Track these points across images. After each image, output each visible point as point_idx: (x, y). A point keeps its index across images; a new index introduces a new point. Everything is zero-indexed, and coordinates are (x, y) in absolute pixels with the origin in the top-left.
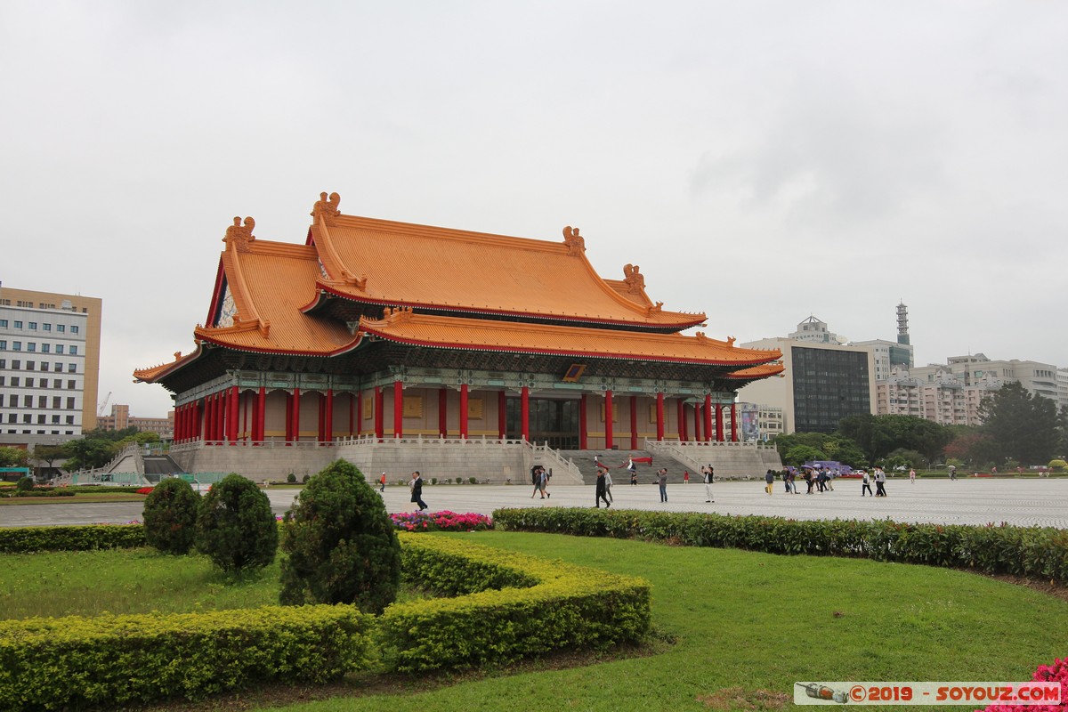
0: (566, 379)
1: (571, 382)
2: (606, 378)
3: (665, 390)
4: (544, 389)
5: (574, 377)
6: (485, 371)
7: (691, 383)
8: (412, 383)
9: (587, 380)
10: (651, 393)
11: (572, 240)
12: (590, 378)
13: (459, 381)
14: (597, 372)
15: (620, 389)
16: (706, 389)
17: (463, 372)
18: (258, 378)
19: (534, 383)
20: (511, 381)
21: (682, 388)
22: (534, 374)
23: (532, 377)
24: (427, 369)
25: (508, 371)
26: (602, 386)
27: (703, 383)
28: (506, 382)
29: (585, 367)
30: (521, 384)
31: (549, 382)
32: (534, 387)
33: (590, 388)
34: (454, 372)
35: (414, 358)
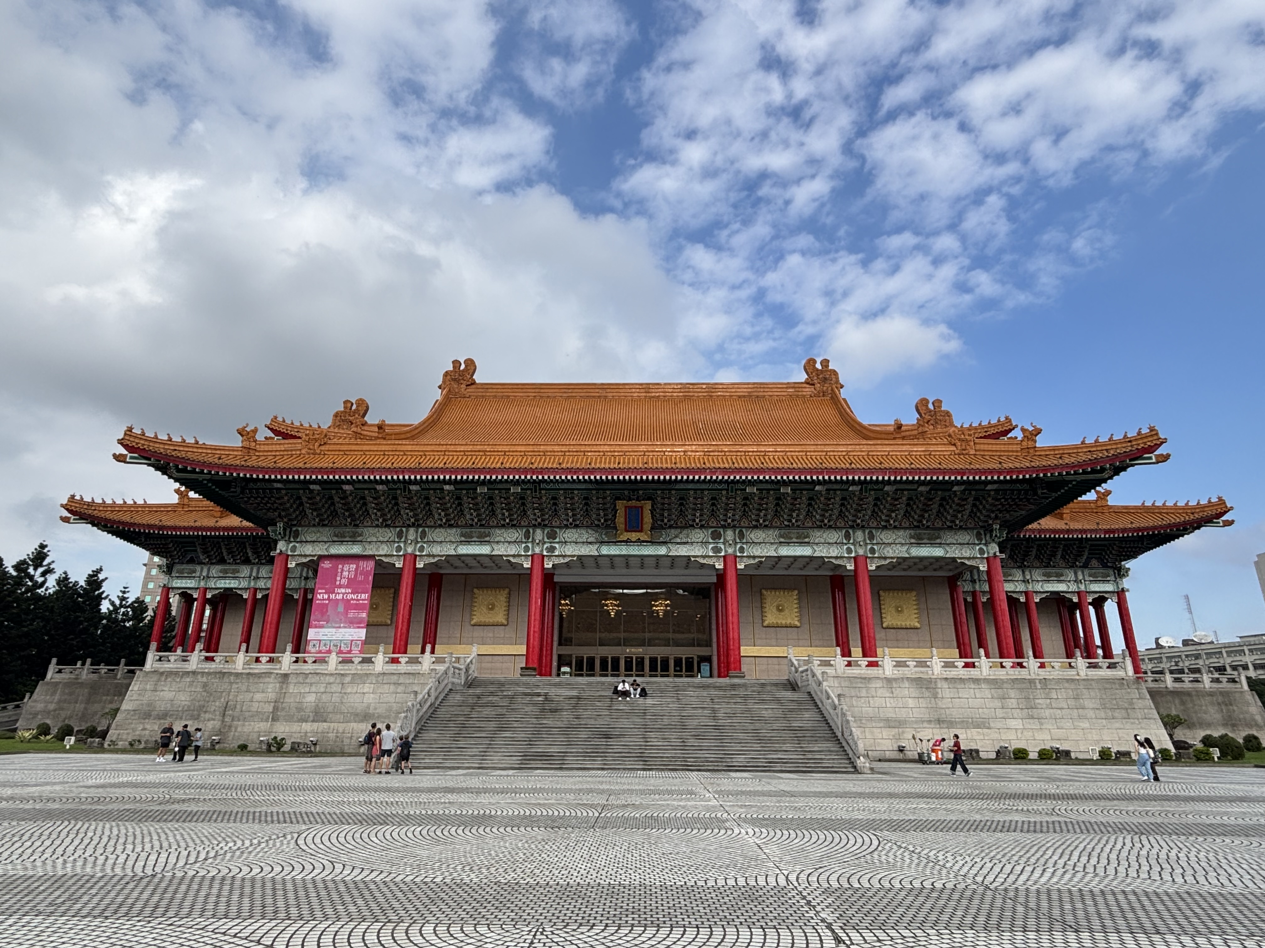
0: (625, 536)
1: (639, 542)
2: (722, 531)
4: (580, 557)
5: (641, 531)
6: (454, 530)
7: (942, 533)
8: (306, 556)
9: (676, 537)
10: (836, 558)
11: (818, 375)
12: (685, 532)
13: (399, 549)
14: (697, 520)
15: (757, 551)
16: (986, 544)
17: (407, 531)
18: (198, 574)
19: (557, 546)
20: (506, 544)
21: (919, 544)
22: (558, 530)
23: (552, 536)
24: (337, 530)
25: (503, 526)
26: (711, 546)
27: (975, 532)
28: (495, 546)
29: (652, 506)
30: (527, 549)
31: (590, 543)
32: (557, 553)
33: (683, 551)
34: (389, 534)
35: (308, 512)
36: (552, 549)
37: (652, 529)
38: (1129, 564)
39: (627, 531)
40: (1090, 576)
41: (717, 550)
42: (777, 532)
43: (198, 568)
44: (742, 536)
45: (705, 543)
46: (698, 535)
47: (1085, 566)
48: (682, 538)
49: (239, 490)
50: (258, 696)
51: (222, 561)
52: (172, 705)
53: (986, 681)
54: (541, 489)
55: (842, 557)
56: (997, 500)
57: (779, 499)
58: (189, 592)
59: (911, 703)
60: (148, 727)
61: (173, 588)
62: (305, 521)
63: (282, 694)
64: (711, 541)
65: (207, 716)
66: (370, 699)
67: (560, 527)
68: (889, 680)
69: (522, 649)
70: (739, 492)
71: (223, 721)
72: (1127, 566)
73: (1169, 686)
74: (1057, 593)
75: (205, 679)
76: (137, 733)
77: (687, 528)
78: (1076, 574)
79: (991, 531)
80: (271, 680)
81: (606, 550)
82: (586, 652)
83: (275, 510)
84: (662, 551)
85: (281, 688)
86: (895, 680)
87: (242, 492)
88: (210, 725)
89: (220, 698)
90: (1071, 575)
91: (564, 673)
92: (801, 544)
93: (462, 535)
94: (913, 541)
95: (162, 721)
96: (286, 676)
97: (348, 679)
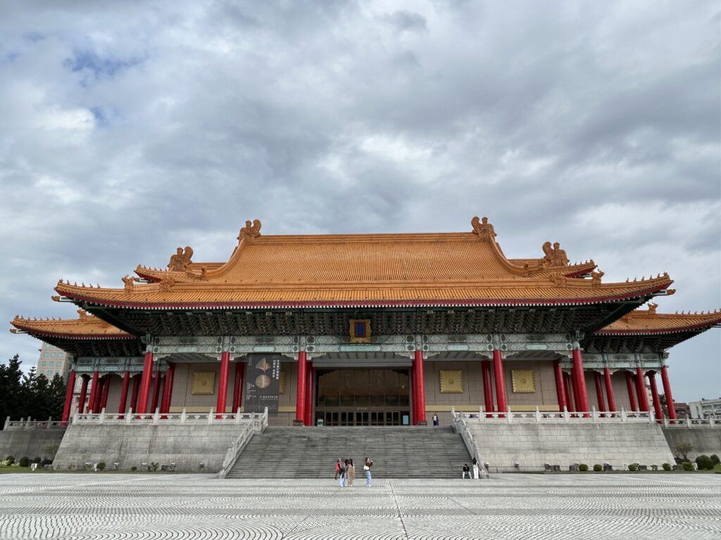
0: (355, 340)
1: (364, 343)
2: (413, 336)
3: (504, 347)
4: (328, 353)
5: (365, 337)
6: (252, 337)
7: (545, 335)
8: (164, 354)
9: (386, 340)
10: (483, 352)
11: (480, 228)
12: (392, 337)
13: (219, 349)
14: (399, 330)
15: (435, 348)
16: (572, 342)
17: (224, 338)
18: (93, 363)
19: (314, 346)
20: (283, 346)
21: (532, 343)
22: (314, 337)
23: (311, 340)
24: (182, 338)
25: (281, 334)
26: (407, 346)
27: (565, 335)
28: (277, 347)
29: (371, 321)
30: (296, 349)
31: (334, 345)
32: (314, 351)
33: (390, 349)
34: (213, 340)
35: (165, 327)
36: (311, 349)
37: (372, 335)
38: (668, 350)
39: (356, 337)
40: (644, 358)
41: (410, 348)
42: (446, 337)
43: (93, 359)
44: (426, 339)
45: (403, 344)
46: (399, 339)
47: (641, 352)
48: (390, 340)
49: (124, 315)
50: (140, 439)
51: (107, 355)
52: (90, 444)
53: (568, 425)
54: (304, 313)
55: (485, 351)
56: (578, 316)
57: (448, 316)
58: (88, 374)
59: (523, 438)
60: (75, 457)
61: (78, 372)
62: (163, 332)
63: (154, 437)
64: (407, 342)
65: (110, 451)
66: (205, 440)
67: (316, 335)
68: (510, 426)
69: (294, 409)
70: (423, 313)
71: (120, 454)
72: (667, 352)
73: (689, 426)
74: (624, 369)
75: (108, 429)
76: (70, 461)
77: (392, 334)
78: (635, 356)
79: (575, 334)
80: (147, 429)
81: (343, 349)
82: (332, 409)
83: (145, 327)
84: (378, 349)
85: (153, 433)
86: (515, 425)
87: (126, 316)
88: (112, 456)
89: (117, 440)
90: (632, 357)
91: (320, 423)
92: (462, 343)
93: (257, 340)
94: (528, 341)
95: (84, 454)
96: (156, 427)
97: (192, 428)
